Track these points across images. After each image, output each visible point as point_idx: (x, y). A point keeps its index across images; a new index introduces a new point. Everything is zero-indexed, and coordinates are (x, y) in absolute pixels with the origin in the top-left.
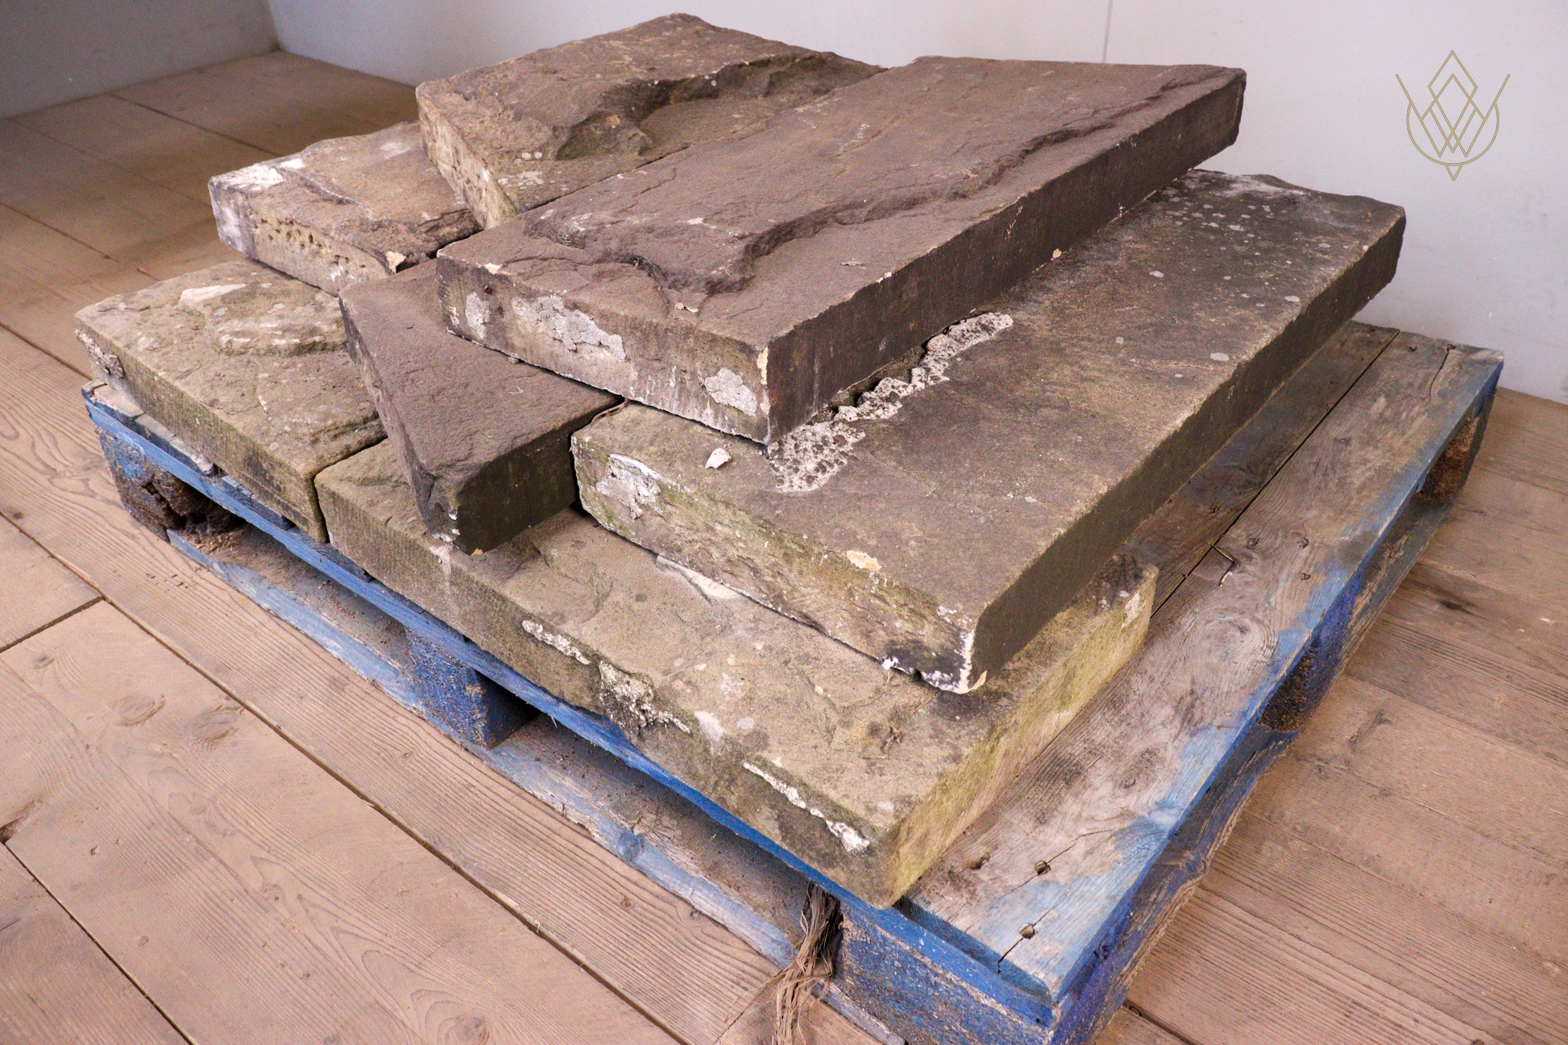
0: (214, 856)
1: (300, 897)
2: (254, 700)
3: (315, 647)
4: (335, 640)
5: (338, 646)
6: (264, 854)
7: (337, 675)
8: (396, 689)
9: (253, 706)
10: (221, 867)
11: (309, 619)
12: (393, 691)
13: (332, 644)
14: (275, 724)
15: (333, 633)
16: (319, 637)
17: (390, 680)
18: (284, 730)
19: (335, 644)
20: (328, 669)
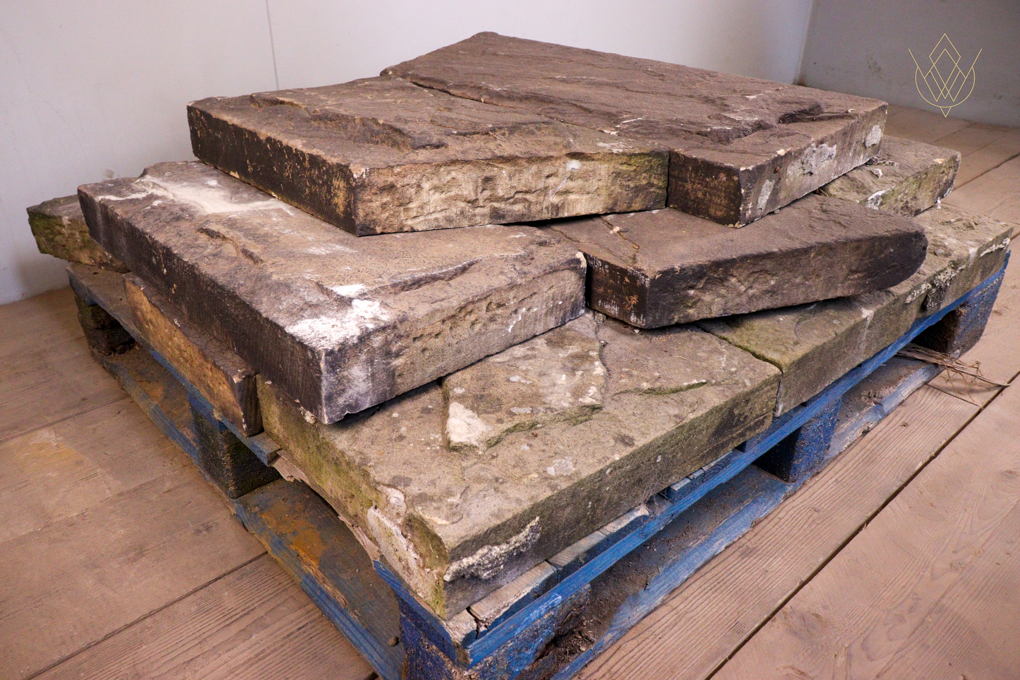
0: (940, 601)
1: (955, 552)
2: (775, 601)
3: (714, 563)
4: (715, 542)
5: (720, 541)
6: (927, 574)
7: (738, 553)
8: (765, 507)
9: (780, 602)
10: (948, 595)
11: (691, 558)
12: (766, 510)
13: (718, 546)
14: (798, 585)
15: (709, 541)
16: (707, 556)
17: (758, 510)
18: (804, 579)
19: (717, 543)
20: (731, 559)
